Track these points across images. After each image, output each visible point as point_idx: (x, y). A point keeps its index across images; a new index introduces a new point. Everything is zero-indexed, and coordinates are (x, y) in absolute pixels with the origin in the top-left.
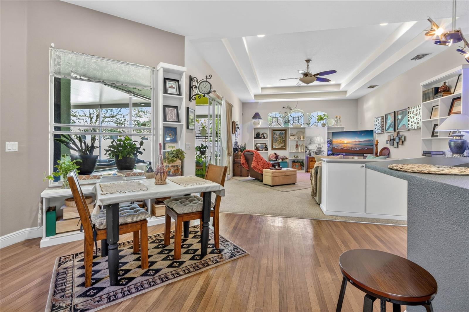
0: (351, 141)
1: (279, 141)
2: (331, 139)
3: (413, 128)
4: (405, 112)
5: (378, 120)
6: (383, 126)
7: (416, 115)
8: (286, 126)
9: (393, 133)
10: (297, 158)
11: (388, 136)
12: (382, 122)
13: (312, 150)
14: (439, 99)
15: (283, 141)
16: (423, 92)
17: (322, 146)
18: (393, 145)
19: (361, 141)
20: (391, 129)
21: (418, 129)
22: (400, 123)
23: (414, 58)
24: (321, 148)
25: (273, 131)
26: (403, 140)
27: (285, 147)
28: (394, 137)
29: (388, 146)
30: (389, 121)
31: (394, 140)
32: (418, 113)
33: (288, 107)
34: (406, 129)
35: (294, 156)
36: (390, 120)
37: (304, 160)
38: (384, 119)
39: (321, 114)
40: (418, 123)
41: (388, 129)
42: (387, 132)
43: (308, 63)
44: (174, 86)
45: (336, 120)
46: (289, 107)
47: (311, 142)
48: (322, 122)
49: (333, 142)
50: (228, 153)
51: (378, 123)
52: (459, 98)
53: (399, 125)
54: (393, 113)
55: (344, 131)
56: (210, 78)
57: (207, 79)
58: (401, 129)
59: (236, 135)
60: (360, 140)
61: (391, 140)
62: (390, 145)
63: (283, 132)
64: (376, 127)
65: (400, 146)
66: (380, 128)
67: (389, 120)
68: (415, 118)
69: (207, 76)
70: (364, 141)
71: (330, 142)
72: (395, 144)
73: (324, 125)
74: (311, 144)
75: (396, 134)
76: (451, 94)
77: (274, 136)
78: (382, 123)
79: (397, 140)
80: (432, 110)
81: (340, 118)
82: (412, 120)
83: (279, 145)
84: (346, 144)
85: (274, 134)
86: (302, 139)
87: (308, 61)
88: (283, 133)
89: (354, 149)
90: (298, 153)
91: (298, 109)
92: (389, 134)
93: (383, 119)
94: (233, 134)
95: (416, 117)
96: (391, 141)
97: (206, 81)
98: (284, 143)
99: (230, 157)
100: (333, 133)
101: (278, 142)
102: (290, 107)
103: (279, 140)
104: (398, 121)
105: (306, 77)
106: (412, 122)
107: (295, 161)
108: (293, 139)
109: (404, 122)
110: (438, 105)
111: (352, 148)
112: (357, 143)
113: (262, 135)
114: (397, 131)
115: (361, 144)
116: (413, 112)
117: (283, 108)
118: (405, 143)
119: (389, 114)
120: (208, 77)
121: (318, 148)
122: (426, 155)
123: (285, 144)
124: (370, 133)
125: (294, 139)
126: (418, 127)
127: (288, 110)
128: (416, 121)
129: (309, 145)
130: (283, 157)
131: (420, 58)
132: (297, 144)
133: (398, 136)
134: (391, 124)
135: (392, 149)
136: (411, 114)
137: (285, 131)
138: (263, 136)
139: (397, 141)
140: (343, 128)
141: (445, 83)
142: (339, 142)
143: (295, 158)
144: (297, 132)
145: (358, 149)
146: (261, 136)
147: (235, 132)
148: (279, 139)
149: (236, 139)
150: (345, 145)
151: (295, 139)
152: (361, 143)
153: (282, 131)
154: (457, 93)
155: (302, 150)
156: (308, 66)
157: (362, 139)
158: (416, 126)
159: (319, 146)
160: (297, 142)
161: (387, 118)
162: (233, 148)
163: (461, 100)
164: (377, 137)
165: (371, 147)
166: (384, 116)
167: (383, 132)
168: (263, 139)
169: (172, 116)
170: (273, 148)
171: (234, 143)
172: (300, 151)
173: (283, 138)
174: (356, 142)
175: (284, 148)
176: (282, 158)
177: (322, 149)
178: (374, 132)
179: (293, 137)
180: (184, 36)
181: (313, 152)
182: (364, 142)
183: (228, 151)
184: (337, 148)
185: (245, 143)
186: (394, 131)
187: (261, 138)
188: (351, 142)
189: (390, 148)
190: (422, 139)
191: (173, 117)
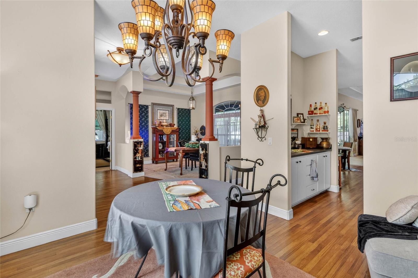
50: (354, 140)
57: (341, 105)
59: (361, 128)
69: (341, 104)
94: (358, 128)
97: (341, 107)
99: (356, 142)
120: (342, 105)
147: (360, 126)
149: (361, 131)
162: (358, 137)
171: (359, 134)
183: (354, 139)
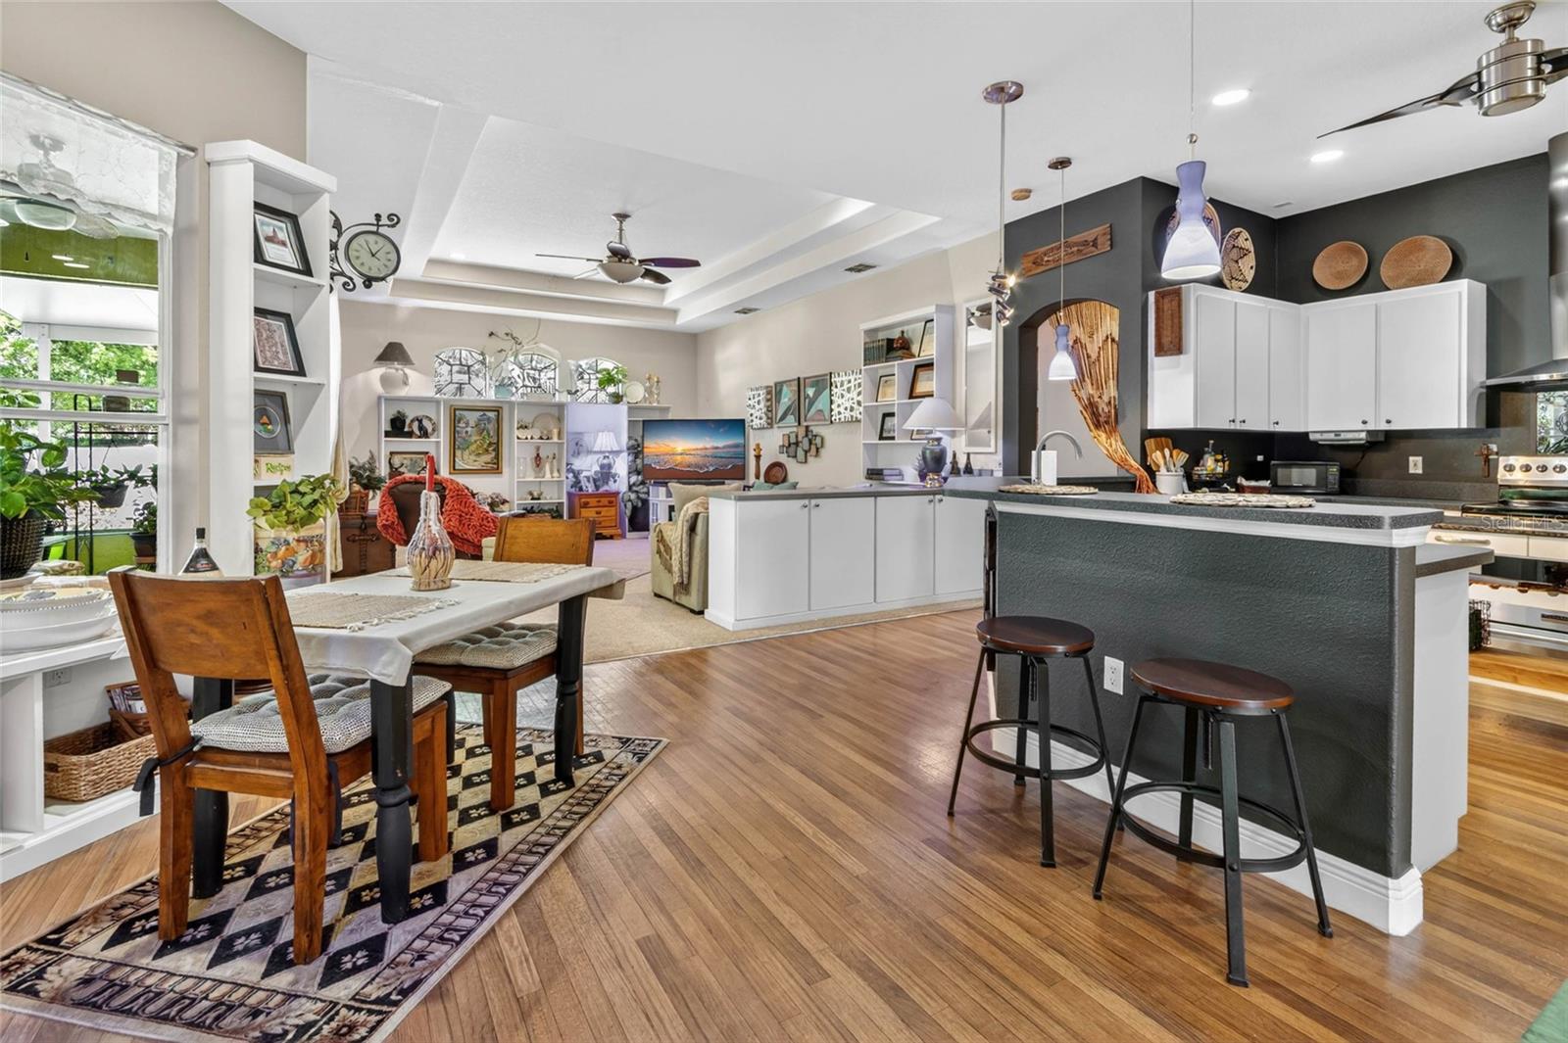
0: (694, 447)
1: (475, 446)
2: (640, 439)
3: (843, 420)
4: (823, 383)
5: (759, 395)
6: (771, 411)
7: (849, 390)
8: (504, 397)
9: (795, 429)
10: (539, 499)
11: (784, 435)
12: (768, 400)
13: (585, 474)
14: (896, 363)
15: (490, 444)
16: (865, 344)
17: (612, 462)
18: (795, 457)
19: (717, 448)
20: (791, 419)
21: (852, 421)
22: (811, 404)
23: (850, 270)
24: (610, 466)
25: (455, 410)
26: (819, 446)
27: (498, 464)
28: (797, 437)
29: (783, 458)
30: (786, 400)
31: (797, 444)
32: (853, 388)
33: (507, 334)
34: (825, 420)
35: (531, 494)
36: (788, 397)
37: (562, 503)
38: (774, 393)
39: (608, 365)
40: (852, 409)
41: (782, 418)
42: (780, 425)
43: (621, 222)
44: (282, 236)
45: (648, 384)
46: (512, 335)
47: (578, 448)
48: (611, 389)
49: (645, 450)
51: (759, 402)
52: (929, 365)
53: (809, 410)
54: (794, 380)
55: (670, 418)
56: (393, 226)
57: (378, 225)
58: (813, 420)
60: (716, 445)
61: (790, 445)
62: (789, 456)
63: (492, 415)
64: (753, 411)
65: (810, 459)
66: (763, 415)
67: (785, 397)
68: (846, 398)
69: (378, 217)
70: (724, 447)
71: (636, 450)
72: (800, 453)
73: (617, 398)
74: (579, 454)
75: (802, 432)
76: (913, 356)
77: (457, 429)
78: (769, 403)
79: (805, 444)
80: (879, 383)
81: (658, 382)
82: (840, 401)
83: (474, 458)
84: (681, 454)
85: (459, 422)
86: (555, 439)
87: (622, 217)
88: (489, 419)
89: (701, 468)
90: (540, 482)
91: (542, 345)
92: (787, 431)
93: (769, 393)
95: (847, 396)
96: (791, 447)
97: (376, 233)
98: (494, 450)
100: (644, 421)
101: (473, 447)
102: (514, 335)
103: (476, 441)
104: (807, 401)
105: (620, 261)
106: (839, 406)
107: (532, 507)
108: (527, 438)
109: (821, 403)
110: (894, 375)
111: (697, 466)
112: (708, 453)
113: (416, 424)
114: (805, 424)
115: (719, 455)
116: (842, 385)
117: (491, 334)
118: (823, 452)
119: (785, 382)
120: (384, 221)
121: (602, 467)
122: (874, 476)
123: (498, 454)
124: (738, 425)
125: (529, 437)
126: (852, 417)
127: (508, 344)
128: (848, 405)
129: (573, 456)
130: (494, 496)
131: (859, 271)
132: (538, 455)
133: (807, 435)
134: (789, 409)
135: (791, 466)
136: (836, 387)
137: (496, 413)
138: (421, 428)
139: (806, 447)
140: (667, 409)
141: (903, 332)
142: (662, 449)
143: (532, 499)
144: (536, 418)
145: (711, 469)
146: (410, 426)
148: (478, 438)
150: (679, 457)
151: (532, 438)
152: (719, 453)
153: (487, 413)
154: (924, 356)
155: (556, 474)
156: (621, 230)
157: (721, 442)
158: (848, 414)
159: (606, 461)
160: (538, 449)
161: (781, 390)
163: (932, 370)
164: (753, 438)
165: (739, 462)
166: (771, 387)
167: (770, 425)
168: (420, 437)
169: (274, 349)
170: (454, 469)
172: (548, 476)
173: (492, 434)
174: (706, 449)
175: (495, 468)
176: (489, 500)
177: (613, 471)
178: (747, 425)
179: (527, 433)
180: (306, 54)
181: (588, 478)
182: (725, 450)
184: (658, 468)
185: (371, 452)
186: (796, 424)
187: (410, 434)
188: (694, 450)
189: (787, 466)
190: (864, 444)
191: (281, 356)
